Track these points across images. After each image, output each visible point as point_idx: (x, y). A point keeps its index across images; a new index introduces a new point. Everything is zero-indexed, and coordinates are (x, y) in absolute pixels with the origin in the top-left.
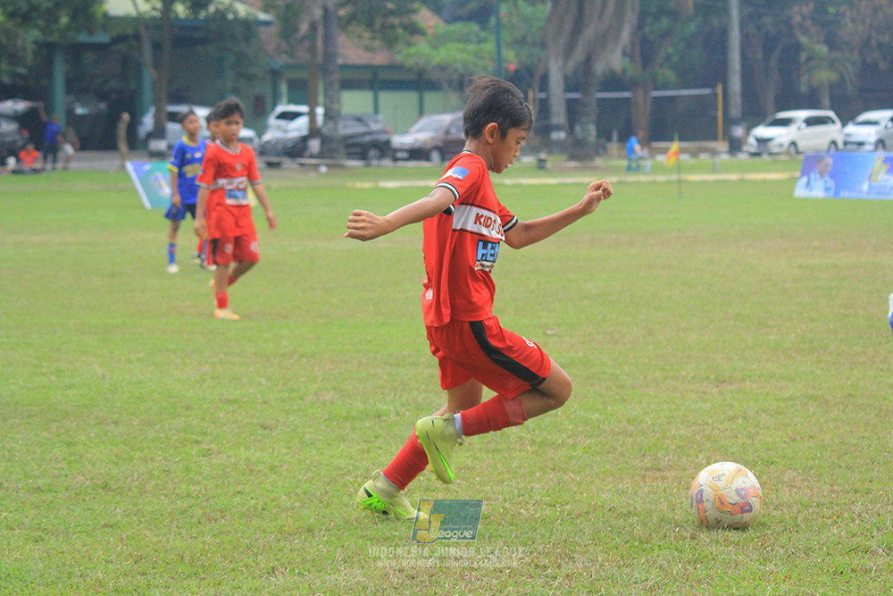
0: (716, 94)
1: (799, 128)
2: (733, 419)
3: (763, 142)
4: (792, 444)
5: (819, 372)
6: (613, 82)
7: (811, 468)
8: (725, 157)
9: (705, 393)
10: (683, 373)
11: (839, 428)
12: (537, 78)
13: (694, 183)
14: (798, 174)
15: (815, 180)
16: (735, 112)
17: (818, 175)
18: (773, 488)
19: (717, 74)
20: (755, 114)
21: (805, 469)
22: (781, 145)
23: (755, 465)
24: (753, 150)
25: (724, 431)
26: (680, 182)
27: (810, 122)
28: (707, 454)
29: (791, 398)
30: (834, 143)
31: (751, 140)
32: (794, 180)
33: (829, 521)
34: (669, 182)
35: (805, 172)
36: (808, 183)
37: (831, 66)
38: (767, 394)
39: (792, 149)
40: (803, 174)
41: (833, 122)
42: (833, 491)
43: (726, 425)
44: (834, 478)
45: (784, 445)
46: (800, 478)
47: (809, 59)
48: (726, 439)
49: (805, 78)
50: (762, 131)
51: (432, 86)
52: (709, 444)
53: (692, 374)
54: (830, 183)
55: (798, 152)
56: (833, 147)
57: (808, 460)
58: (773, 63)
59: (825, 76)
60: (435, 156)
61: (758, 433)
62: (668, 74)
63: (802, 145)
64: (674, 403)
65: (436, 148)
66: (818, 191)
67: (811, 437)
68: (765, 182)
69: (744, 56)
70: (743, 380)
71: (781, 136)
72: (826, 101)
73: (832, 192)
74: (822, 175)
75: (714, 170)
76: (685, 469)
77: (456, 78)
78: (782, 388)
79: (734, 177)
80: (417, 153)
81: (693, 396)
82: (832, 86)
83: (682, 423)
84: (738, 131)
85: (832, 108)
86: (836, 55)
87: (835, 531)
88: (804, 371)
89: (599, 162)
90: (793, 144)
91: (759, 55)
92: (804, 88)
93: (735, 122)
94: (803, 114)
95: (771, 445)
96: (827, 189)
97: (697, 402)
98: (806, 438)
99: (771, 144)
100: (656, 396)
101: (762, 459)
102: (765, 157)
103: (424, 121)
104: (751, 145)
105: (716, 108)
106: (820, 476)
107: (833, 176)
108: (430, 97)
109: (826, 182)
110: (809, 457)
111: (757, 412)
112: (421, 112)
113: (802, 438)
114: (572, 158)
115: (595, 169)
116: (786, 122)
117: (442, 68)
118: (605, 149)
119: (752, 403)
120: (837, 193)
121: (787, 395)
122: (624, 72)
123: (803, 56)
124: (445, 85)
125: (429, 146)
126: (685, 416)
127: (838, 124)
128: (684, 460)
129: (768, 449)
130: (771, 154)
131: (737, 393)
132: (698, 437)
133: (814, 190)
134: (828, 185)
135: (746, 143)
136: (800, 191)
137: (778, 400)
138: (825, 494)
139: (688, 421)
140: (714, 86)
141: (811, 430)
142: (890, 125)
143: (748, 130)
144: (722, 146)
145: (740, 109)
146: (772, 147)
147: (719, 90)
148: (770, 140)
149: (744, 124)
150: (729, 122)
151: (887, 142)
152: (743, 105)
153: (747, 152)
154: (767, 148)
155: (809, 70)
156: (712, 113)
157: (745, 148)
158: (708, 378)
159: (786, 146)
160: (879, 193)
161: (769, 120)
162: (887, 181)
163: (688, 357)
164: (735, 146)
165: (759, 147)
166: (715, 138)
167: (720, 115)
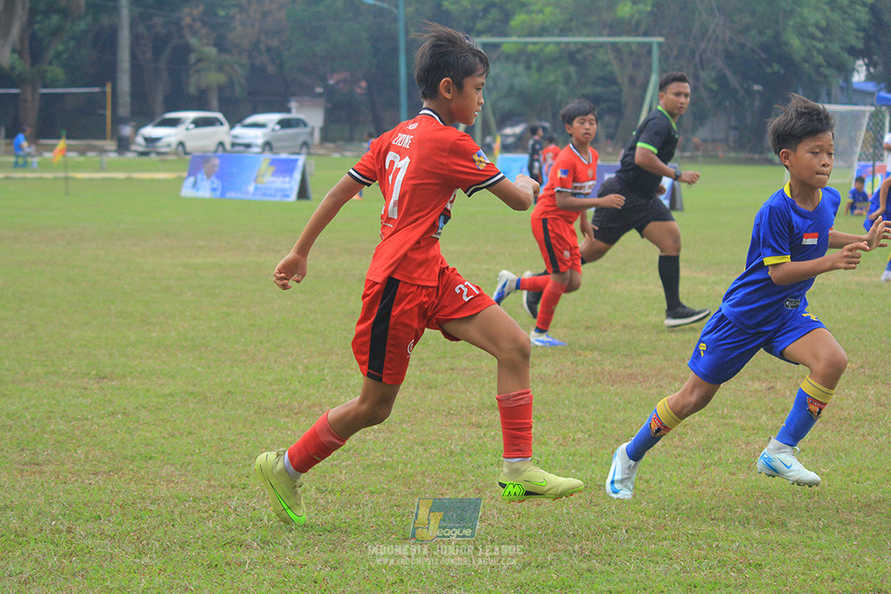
0: (105, 93)
1: (187, 129)
2: (112, 414)
3: (151, 141)
4: (171, 439)
5: (199, 369)
6: (2, 77)
7: (189, 463)
8: (113, 155)
9: (86, 389)
10: (64, 369)
11: (218, 424)
13: (82, 180)
14: (185, 174)
15: (202, 180)
16: (124, 111)
17: (205, 176)
18: (151, 482)
19: (106, 73)
20: (144, 114)
21: (183, 464)
22: (169, 145)
23: (133, 461)
24: (141, 149)
25: (104, 426)
26: (67, 178)
27: (199, 123)
28: (86, 449)
29: (171, 395)
30: (221, 144)
31: (140, 140)
32: (181, 180)
33: (205, 515)
34: (56, 179)
35: (192, 172)
36: (195, 184)
37: (220, 68)
38: (148, 390)
39: (180, 149)
40: (189, 175)
41: (222, 124)
42: (210, 486)
43: (106, 421)
44: (212, 473)
45: (163, 441)
46: (178, 472)
47: (199, 61)
48: (105, 434)
49: (193, 80)
50: (150, 131)
52: (88, 439)
53: (73, 370)
54: (217, 183)
55: (186, 153)
56: (220, 148)
57: (186, 455)
58: (163, 64)
59: (214, 78)
61: (137, 428)
62: (57, 72)
63: (190, 146)
64: (54, 399)
66: (204, 192)
67: (190, 433)
68: (152, 180)
69: (133, 56)
70: (124, 377)
71: (169, 136)
72: (215, 103)
73: (218, 193)
74: (208, 176)
75: (102, 169)
76: (63, 464)
78: (162, 384)
79: (121, 176)
81: (74, 391)
82: (221, 88)
83: (61, 418)
84: (127, 130)
85: (220, 110)
86: (226, 57)
87: (211, 525)
88: (185, 368)
90: (181, 144)
91: (149, 56)
92: (192, 90)
93: (125, 121)
94: (191, 115)
95: (150, 441)
96: (214, 190)
97: (77, 397)
98: (185, 435)
99: (159, 144)
101: (140, 454)
102: (153, 156)
104: (140, 145)
105: (105, 108)
106: (199, 471)
107: (219, 177)
109: (212, 182)
110: (187, 452)
111: (137, 408)
113: (181, 434)
116: (174, 123)
119: (132, 399)
120: (223, 194)
121: (168, 391)
122: (13, 68)
123: (193, 57)
126: (64, 411)
127: (226, 127)
128: (63, 455)
129: (147, 445)
130: (159, 154)
131: (118, 389)
132: (77, 433)
133: (201, 190)
134: (215, 186)
135: (135, 143)
136: (187, 191)
137: (158, 397)
138: (202, 488)
139: (68, 416)
140: (103, 85)
141: (190, 426)
142: (278, 127)
143: (137, 129)
144: (110, 144)
145: (128, 107)
146: (162, 147)
147: (108, 89)
148: (158, 139)
149: (133, 123)
150: (118, 121)
151: (274, 144)
152: (132, 104)
153: (136, 151)
154: (156, 147)
155: (198, 71)
156: (101, 112)
157: (134, 147)
158: (88, 374)
159: (174, 146)
160: (264, 195)
161: (158, 120)
162: (272, 182)
163: (70, 353)
164: (123, 145)
165: (147, 146)
166: (102, 137)
167: (109, 113)
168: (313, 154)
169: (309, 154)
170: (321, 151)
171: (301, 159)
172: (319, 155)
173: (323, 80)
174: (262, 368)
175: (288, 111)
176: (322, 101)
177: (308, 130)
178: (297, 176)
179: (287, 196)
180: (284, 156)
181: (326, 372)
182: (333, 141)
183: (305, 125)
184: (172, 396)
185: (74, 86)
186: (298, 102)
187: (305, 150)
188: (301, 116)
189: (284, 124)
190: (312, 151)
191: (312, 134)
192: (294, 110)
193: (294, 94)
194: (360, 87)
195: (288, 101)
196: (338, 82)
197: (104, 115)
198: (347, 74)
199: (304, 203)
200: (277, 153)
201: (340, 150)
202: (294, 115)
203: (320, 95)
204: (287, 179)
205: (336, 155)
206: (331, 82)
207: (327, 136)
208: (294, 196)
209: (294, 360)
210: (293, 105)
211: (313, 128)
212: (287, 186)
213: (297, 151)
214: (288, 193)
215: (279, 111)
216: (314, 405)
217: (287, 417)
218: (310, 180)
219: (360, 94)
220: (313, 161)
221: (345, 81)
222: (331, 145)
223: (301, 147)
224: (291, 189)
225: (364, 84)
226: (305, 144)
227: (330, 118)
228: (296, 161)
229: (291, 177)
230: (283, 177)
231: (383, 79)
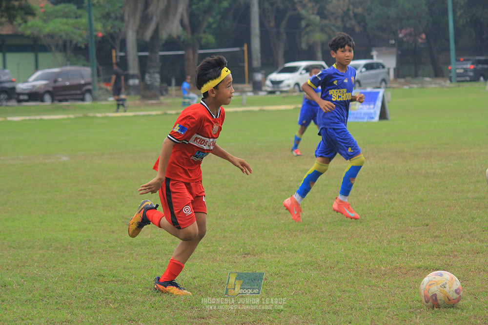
0: (243, 51)
1: (301, 74)
3: (276, 83)
6: (172, 43)
8: (250, 94)
9: (236, 262)
11: (329, 285)
12: (118, 42)
16: (256, 63)
19: (244, 37)
20: (270, 65)
22: (289, 86)
24: (269, 89)
31: (268, 83)
37: (322, 30)
39: (297, 88)
47: (307, 26)
49: (304, 39)
50: (275, 76)
51: (45, 49)
58: (282, 30)
59: (318, 37)
60: (47, 97)
62: (211, 38)
65: (48, 92)
68: (278, 111)
69: (261, 24)
70: (261, 253)
71: (288, 79)
72: (320, 55)
75: (242, 105)
77: (61, 42)
79: (256, 108)
80: (35, 96)
81: (227, 265)
82: (323, 44)
84: (259, 77)
85: (323, 60)
86: (326, 22)
89: (162, 99)
90: (297, 84)
91: (273, 24)
92: (304, 46)
93: (257, 70)
94: (303, 64)
99: (282, 85)
100: (201, 265)
102: (278, 93)
103: (38, 74)
104: (268, 86)
105: (244, 62)
108: (42, 56)
112: (37, 68)
114: (144, 97)
115: (160, 104)
116: (293, 70)
117: (51, 36)
118: (167, 90)
122: (179, 37)
123: (303, 23)
124: (53, 48)
125: (42, 91)
130: (282, 92)
135: (264, 85)
140: (242, 46)
141: (309, 287)
142: (364, 70)
143: (266, 76)
144: (248, 87)
145: (260, 61)
146: (283, 87)
147: (245, 48)
148: (281, 82)
149: (263, 72)
150: (252, 70)
151: (362, 82)
152: (262, 58)
153: (266, 91)
154: (279, 87)
155: (307, 33)
156: (241, 64)
157: (264, 88)
158: (237, 251)
159: (292, 86)
160: (356, 118)
161: (280, 68)
162: (362, 109)
163: (224, 237)
164: (257, 87)
165: (273, 87)
166: (243, 82)
167: (246, 65)
168: (389, 87)
169: (386, 88)
170: (395, 85)
171: (381, 92)
172: (394, 88)
173: (395, 34)
174: (358, 242)
175: (372, 57)
176: (394, 50)
177: (386, 70)
178: (379, 104)
179: (372, 118)
180: (369, 90)
181: (403, 244)
182: (404, 77)
183: (383, 67)
184: (295, 265)
185: (222, 47)
186: (377, 51)
187: (383, 84)
188: (380, 61)
189: (368, 67)
190: (388, 85)
191: (388, 73)
192: (375, 57)
193: (375, 46)
194: (422, 39)
195: (371, 51)
196: (405, 36)
197: (243, 67)
198: (412, 29)
199: (384, 122)
200: (365, 88)
201: (407, 83)
202: (375, 60)
203: (393, 45)
204: (372, 106)
205: (406, 87)
206: (401, 36)
207: (399, 74)
208: (377, 118)
209: (380, 236)
210: (374, 53)
211: (389, 69)
212: (372, 111)
213: (378, 85)
214: (373, 116)
215: (365, 58)
216: (396, 268)
217: (376, 277)
218: (387, 106)
219: (421, 43)
220: (389, 93)
221: (410, 34)
222: (402, 80)
223: (381, 83)
224: (375, 113)
225: (423, 36)
226: (384, 80)
227: (401, 61)
228: (378, 93)
229: (374, 104)
230: (369, 105)
231: (437, 32)
